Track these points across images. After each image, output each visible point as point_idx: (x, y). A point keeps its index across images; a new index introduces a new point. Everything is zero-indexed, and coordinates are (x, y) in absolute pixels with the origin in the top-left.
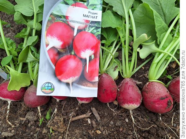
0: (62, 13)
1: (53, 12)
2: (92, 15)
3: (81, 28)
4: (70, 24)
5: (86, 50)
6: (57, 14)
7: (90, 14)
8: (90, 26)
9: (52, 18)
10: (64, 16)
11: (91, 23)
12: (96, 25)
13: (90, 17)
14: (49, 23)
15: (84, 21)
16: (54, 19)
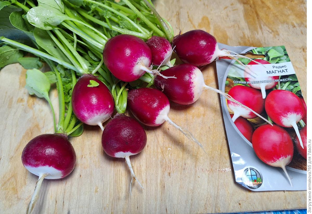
0: (240, 75)
1: (230, 75)
2: (279, 70)
3: (270, 87)
4: (252, 86)
5: (287, 114)
6: (234, 76)
7: (275, 69)
8: (281, 82)
9: (229, 81)
10: (243, 78)
11: (281, 78)
12: (291, 79)
13: (277, 72)
14: (227, 88)
15: (270, 79)
16: (232, 83)
